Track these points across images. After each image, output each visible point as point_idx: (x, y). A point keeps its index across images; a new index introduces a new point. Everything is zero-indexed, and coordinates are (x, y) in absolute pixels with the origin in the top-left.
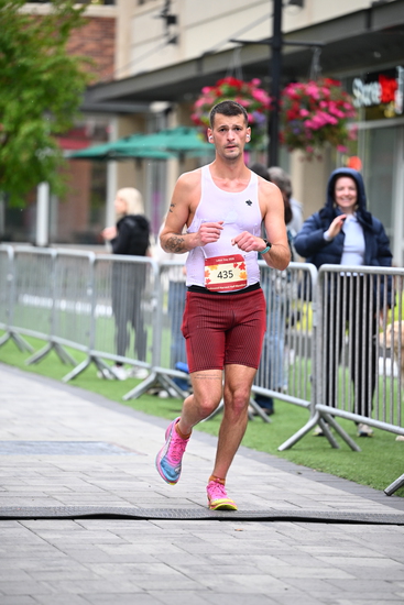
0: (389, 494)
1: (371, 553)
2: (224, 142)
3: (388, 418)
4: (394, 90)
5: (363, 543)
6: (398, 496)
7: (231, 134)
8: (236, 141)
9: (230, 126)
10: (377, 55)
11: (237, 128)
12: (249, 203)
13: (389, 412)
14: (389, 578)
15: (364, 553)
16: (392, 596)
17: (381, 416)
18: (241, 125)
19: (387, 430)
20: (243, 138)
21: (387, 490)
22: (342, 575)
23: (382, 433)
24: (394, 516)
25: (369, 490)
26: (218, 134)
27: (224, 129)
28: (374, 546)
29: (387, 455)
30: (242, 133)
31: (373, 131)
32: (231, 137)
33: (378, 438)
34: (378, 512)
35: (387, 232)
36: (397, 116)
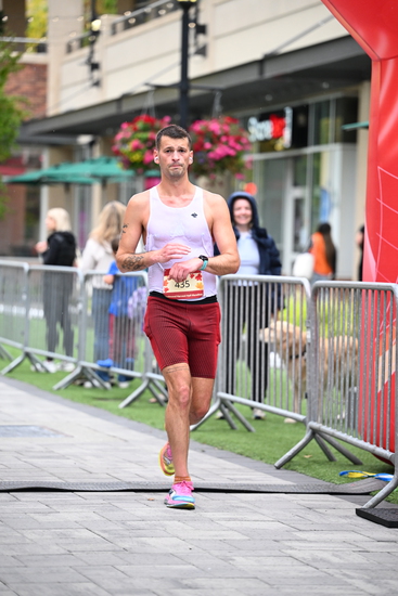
0: (278, 468)
1: (262, 518)
2: (170, 161)
3: (278, 404)
4: (283, 127)
5: (256, 509)
6: (286, 469)
7: (176, 155)
8: (180, 162)
9: (176, 148)
10: (269, 98)
11: (181, 150)
12: (194, 215)
13: (279, 398)
14: (277, 538)
15: (256, 517)
16: (279, 553)
17: (273, 403)
18: (185, 147)
19: (277, 414)
20: (187, 160)
21: (277, 464)
22: (238, 537)
23: (272, 416)
24: (282, 486)
25: (262, 464)
26: (164, 155)
27: (170, 150)
28: (265, 511)
29: (277, 435)
30: (186, 154)
31: (266, 162)
32: (176, 157)
33: (270, 421)
34: (268, 483)
35: (278, 246)
36: (285, 149)
